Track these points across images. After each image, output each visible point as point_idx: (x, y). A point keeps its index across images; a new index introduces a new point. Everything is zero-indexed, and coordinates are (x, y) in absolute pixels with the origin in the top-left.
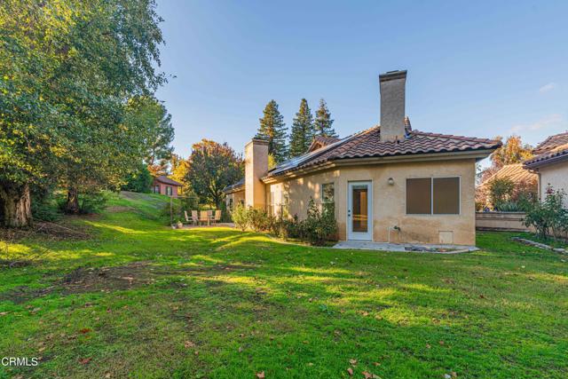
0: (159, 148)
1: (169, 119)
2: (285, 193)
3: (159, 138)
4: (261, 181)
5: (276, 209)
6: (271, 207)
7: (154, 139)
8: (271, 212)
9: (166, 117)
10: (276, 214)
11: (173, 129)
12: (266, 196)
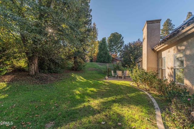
0: (119, 49)
1: (122, 39)
2: (180, 55)
3: (119, 45)
4: (153, 50)
5: (168, 72)
6: (162, 70)
7: (118, 46)
8: (162, 74)
9: (122, 38)
10: (167, 77)
11: (124, 42)
12: (158, 61)
